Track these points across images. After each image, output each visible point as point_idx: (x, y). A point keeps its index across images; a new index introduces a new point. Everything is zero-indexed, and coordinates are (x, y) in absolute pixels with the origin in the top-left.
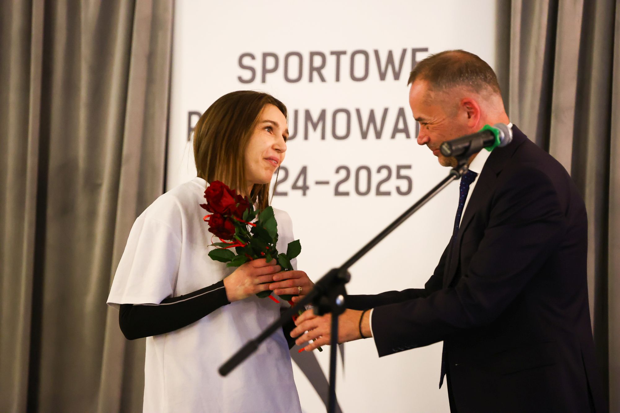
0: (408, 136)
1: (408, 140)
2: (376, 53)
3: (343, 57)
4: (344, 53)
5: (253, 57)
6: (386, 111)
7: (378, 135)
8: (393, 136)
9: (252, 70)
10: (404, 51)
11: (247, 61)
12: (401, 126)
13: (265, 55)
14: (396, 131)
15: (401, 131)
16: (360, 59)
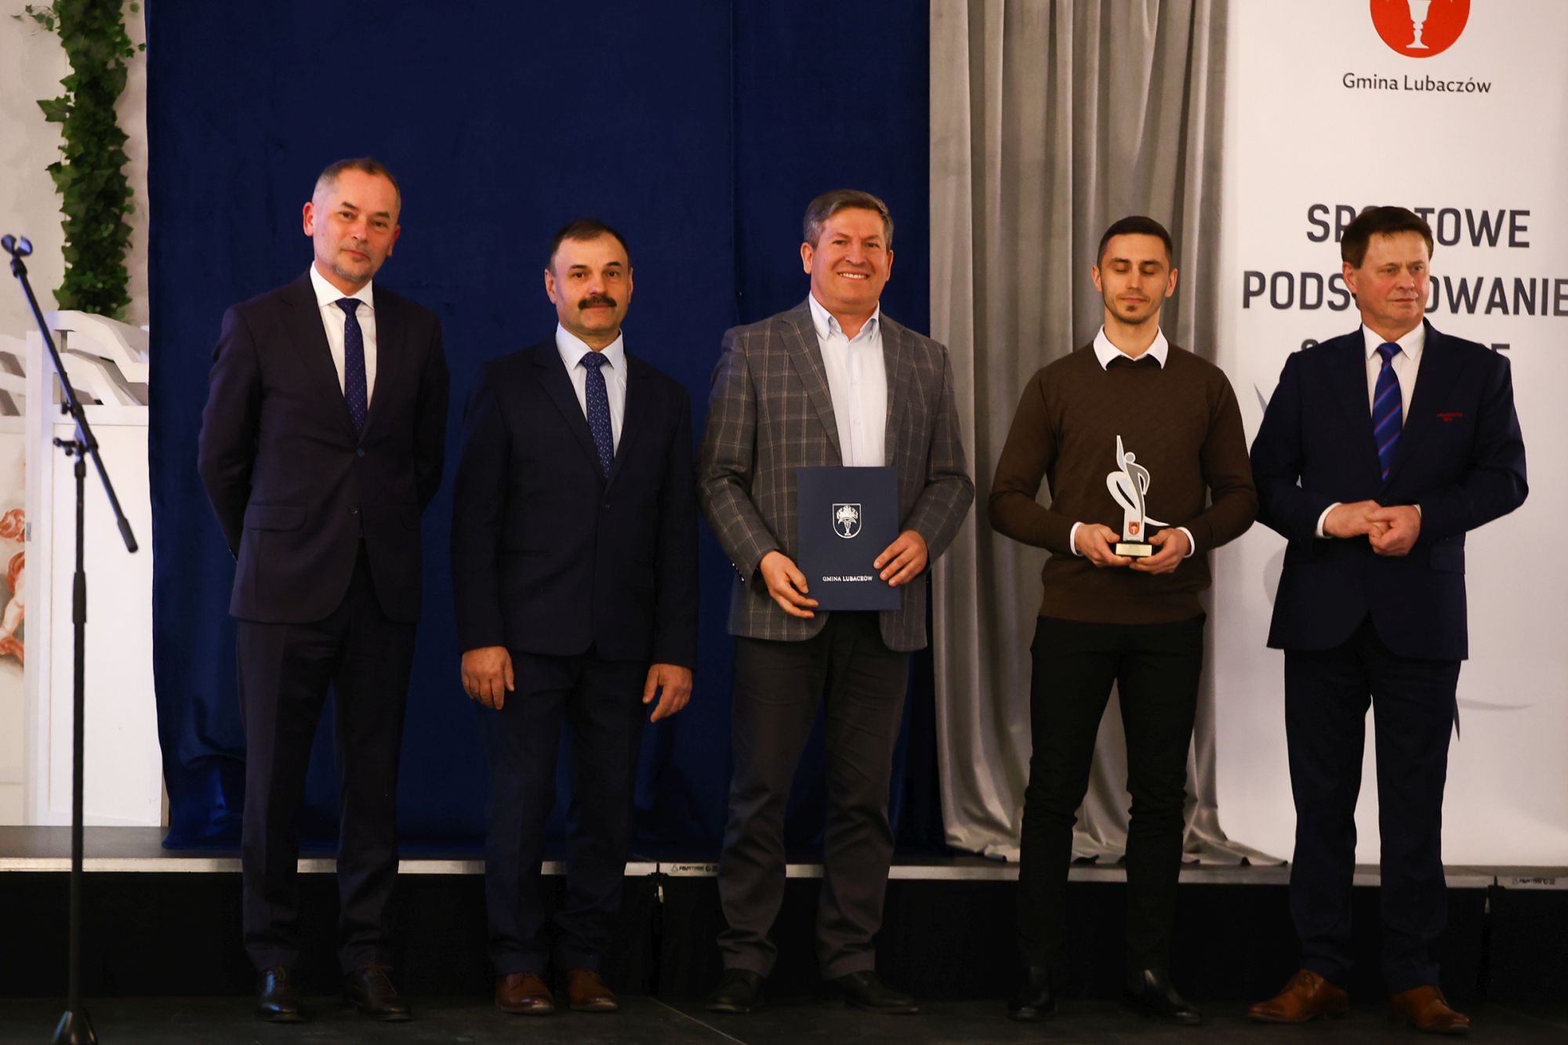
0: (1506, 311)
1: (1506, 316)
2: (1469, 213)
3: (1429, 216)
4: (1432, 211)
5: (1325, 210)
6: (1480, 281)
7: (1471, 309)
8: (1488, 311)
9: (1325, 225)
10: (1502, 213)
11: (1319, 215)
12: (1497, 299)
13: (1340, 209)
14: (1491, 304)
15: (1497, 305)
16: (1449, 219)
